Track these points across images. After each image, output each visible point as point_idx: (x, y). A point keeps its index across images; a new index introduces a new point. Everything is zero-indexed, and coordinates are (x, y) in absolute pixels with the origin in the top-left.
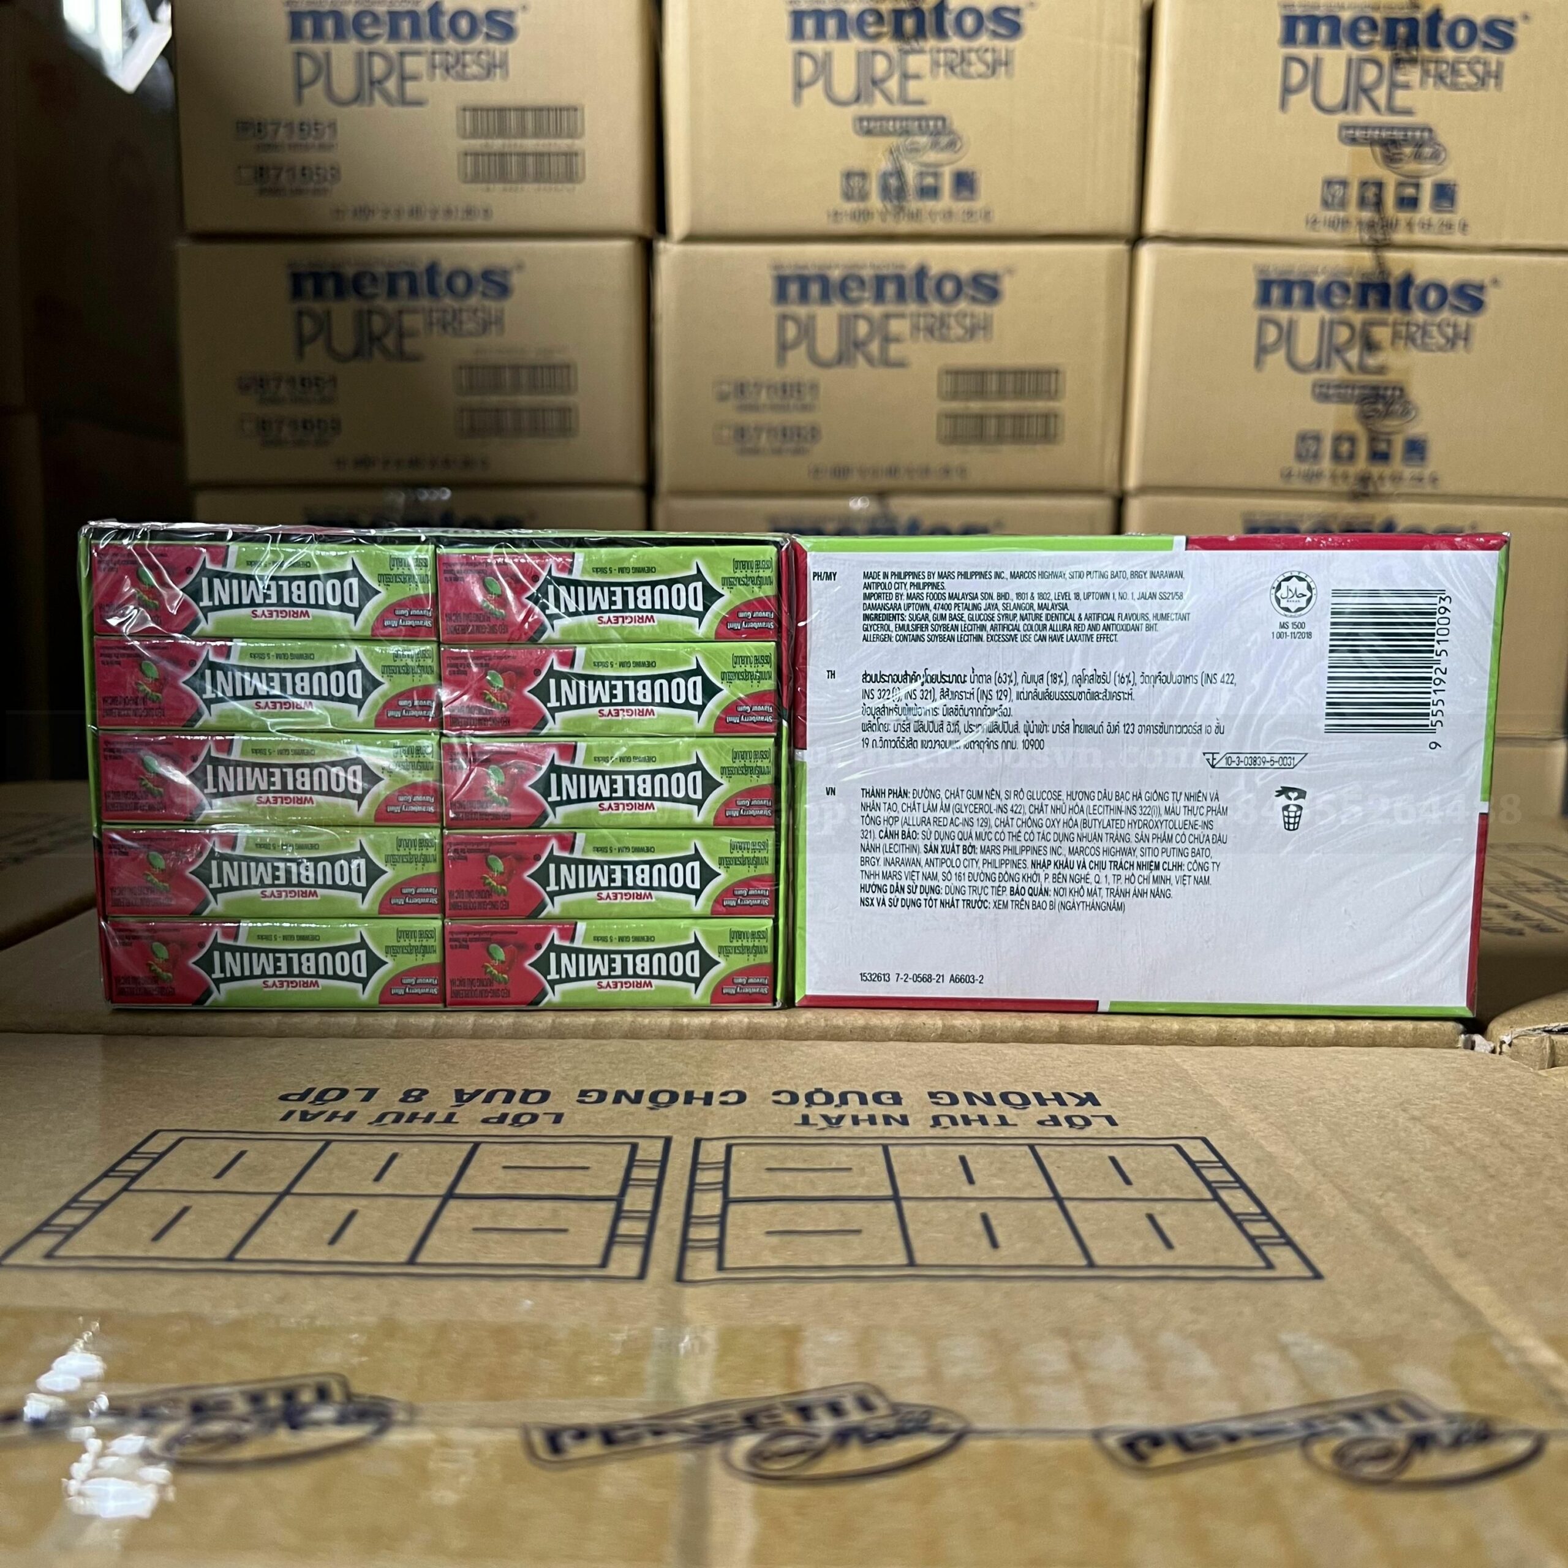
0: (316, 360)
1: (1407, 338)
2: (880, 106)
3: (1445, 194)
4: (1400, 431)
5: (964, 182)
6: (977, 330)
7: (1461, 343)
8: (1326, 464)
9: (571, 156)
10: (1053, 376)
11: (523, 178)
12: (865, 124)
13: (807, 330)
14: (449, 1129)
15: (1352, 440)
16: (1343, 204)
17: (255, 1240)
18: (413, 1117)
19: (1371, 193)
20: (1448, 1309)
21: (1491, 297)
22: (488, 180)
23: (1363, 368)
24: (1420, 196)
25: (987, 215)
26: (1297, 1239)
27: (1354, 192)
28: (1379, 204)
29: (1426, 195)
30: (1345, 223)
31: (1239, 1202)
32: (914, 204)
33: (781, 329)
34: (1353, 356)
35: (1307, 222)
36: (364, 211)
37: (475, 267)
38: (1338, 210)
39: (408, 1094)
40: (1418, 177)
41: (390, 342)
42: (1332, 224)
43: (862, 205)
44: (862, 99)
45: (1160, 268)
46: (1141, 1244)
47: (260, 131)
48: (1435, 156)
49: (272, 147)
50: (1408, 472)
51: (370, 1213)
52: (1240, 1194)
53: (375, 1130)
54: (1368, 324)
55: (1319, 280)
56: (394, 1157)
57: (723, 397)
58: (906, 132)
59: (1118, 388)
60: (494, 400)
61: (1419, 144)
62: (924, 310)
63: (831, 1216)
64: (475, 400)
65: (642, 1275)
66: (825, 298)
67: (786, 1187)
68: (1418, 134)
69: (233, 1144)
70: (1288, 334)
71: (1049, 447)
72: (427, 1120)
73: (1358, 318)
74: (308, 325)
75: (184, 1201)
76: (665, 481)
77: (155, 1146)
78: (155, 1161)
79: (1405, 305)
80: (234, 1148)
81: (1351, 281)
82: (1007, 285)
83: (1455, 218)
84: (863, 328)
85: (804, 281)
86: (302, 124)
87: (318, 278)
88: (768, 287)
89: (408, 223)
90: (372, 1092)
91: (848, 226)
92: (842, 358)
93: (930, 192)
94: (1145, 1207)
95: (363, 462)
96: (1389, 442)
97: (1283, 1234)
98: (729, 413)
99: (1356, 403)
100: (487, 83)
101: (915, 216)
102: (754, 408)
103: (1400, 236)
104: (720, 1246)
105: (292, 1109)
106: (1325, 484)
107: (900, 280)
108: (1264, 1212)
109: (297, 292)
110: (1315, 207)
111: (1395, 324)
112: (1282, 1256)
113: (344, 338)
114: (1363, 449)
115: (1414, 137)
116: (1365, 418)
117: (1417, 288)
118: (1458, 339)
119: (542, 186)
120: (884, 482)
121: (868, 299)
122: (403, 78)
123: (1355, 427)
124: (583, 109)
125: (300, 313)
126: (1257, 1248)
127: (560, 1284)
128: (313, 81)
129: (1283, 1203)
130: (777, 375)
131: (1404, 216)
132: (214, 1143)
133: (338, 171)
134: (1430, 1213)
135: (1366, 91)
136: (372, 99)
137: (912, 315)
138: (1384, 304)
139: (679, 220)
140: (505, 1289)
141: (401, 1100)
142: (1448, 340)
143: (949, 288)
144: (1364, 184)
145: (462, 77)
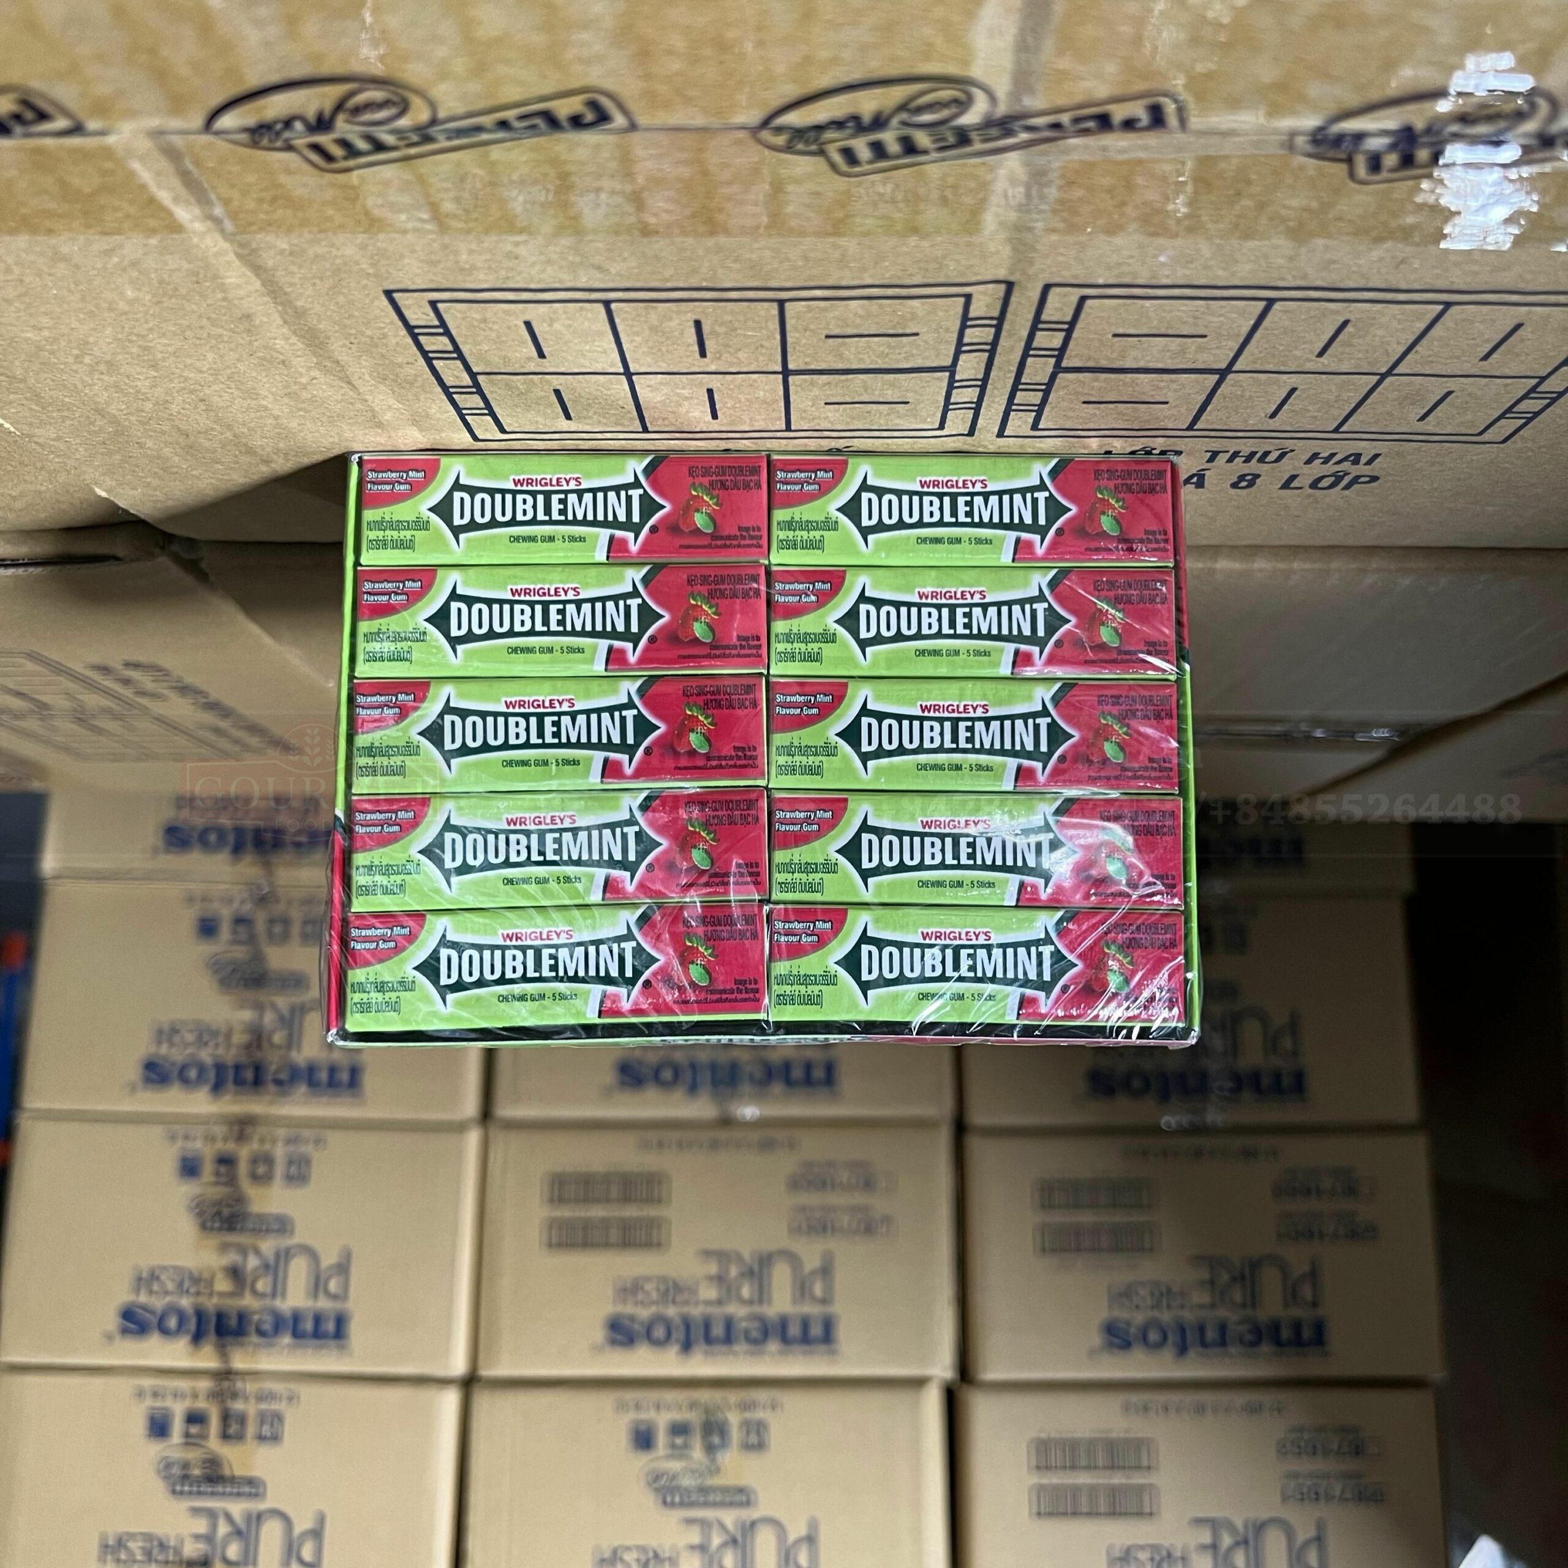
0: (1298, 1258)
1: (198, 1281)
2: (729, 1518)
3: (159, 1428)
4: (205, 1186)
5: (643, 1440)
6: (630, 1290)
7: (144, 1275)
8: (280, 1152)
9: (1043, 1467)
10: (554, 1241)
11: (1091, 1443)
12: (744, 1498)
13: (802, 1290)
14: (1215, 445)
15: (254, 1177)
16: (262, 1418)
17: (1421, 326)
18: (1249, 459)
19: (233, 1429)
20: (269, 260)
21: (112, 1321)
22: (1127, 1441)
23: (243, 1251)
24: (185, 1425)
25: (621, 1407)
26: (403, 332)
27: (251, 1430)
28: (226, 1417)
29: (177, 1427)
30: (261, 1398)
31: (453, 373)
32: (693, 1417)
33: (829, 1288)
34: (252, 1262)
35: (299, 1398)
36: (1253, 1410)
37: (1138, 1354)
38: (267, 1410)
39: (1251, 484)
40: (187, 1444)
41: (1225, 1277)
42: (271, 1396)
43: (748, 1415)
44: (748, 1523)
45: (446, 1351)
46: (557, 326)
47: (1360, 1493)
48: (168, 1466)
49: (1346, 1476)
50: (198, 1144)
51: (1304, 355)
52: (449, 381)
53: (1290, 444)
54: (238, 1292)
55: (287, 1340)
56: (1273, 415)
57: (887, 1220)
58: (703, 1490)
59: (489, 1229)
60: (1118, 1218)
61: (185, 1478)
62: (686, 1309)
63: (854, 354)
64: (1137, 1218)
65: (1047, 288)
66: (783, 1323)
67: (892, 385)
68: (186, 1488)
69: (1430, 429)
70: (318, 1285)
71: (559, 1169)
72: (1236, 454)
73: (248, 1301)
74: (1307, 1292)
75: (1487, 367)
76: (943, 1138)
77: (1508, 426)
78: (1509, 410)
79: (200, 1315)
80: (1430, 425)
81: (254, 1339)
82: (599, 1334)
83: (149, 1402)
84: (746, 1292)
85: (806, 1339)
86: (1317, 1499)
87: (1297, 1341)
88: (843, 1332)
89: (1207, 1397)
90: (1286, 485)
91: (762, 1395)
92: (765, 1261)
93: (679, 1429)
94: (547, 365)
95: (1249, 1154)
96: (217, 1174)
97: (415, 338)
98: (879, 1204)
99: (250, 1214)
100: (1129, 1542)
101: (693, 1405)
102: (854, 1209)
103: (204, 1385)
104: (965, 321)
105: (1367, 467)
106: (281, 1133)
107: (709, 1340)
108: (429, 362)
109: (1319, 1328)
110: (291, 1416)
111: (211, 1294)
112: (419, 313)
113: (1270, 1280)
114: (243, 1168)
115: (191, 1485)
116: (240, 1199)
117: (187, 1332)
118: (146, 1280)
119: (1070, 1435)
120: (723, 1135)
121: (742, 1319)
122: (1214, 1547)
123: (251, 1191)
124: (1030, 1515)
125: (1315, 1304)
126: (443, 324)
127: (1127, 280)
128: (1307, 1543)
129: (409, 371)
130: (834, 1244)
131: (201, 1404)
132: (1448, 431)
133: (1278, 1451)
134: (271, 361)
135: (238, 1533)
136: (1246, 1526)
137: (697, 1303)
138: (221, 1317)
139: (932, 1404)
140: (1181, 275)
141: (1258, 476)
142: (158, 1278)
143: (659, 1332)
144: (240, 1437)
145: (1155, 1548)
